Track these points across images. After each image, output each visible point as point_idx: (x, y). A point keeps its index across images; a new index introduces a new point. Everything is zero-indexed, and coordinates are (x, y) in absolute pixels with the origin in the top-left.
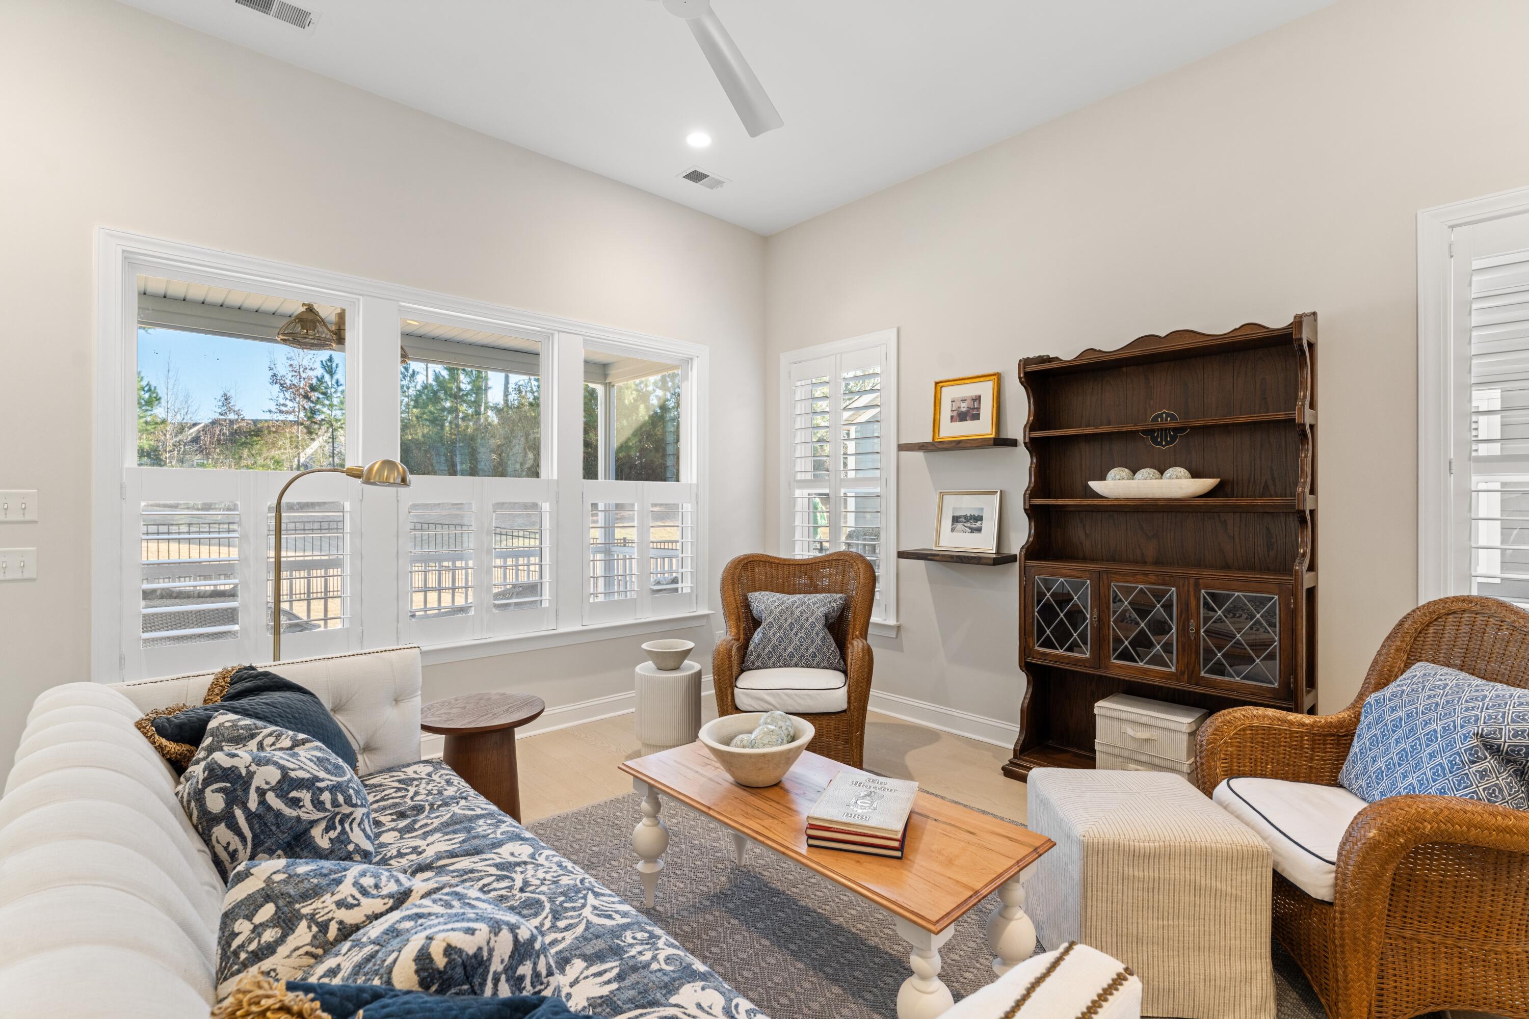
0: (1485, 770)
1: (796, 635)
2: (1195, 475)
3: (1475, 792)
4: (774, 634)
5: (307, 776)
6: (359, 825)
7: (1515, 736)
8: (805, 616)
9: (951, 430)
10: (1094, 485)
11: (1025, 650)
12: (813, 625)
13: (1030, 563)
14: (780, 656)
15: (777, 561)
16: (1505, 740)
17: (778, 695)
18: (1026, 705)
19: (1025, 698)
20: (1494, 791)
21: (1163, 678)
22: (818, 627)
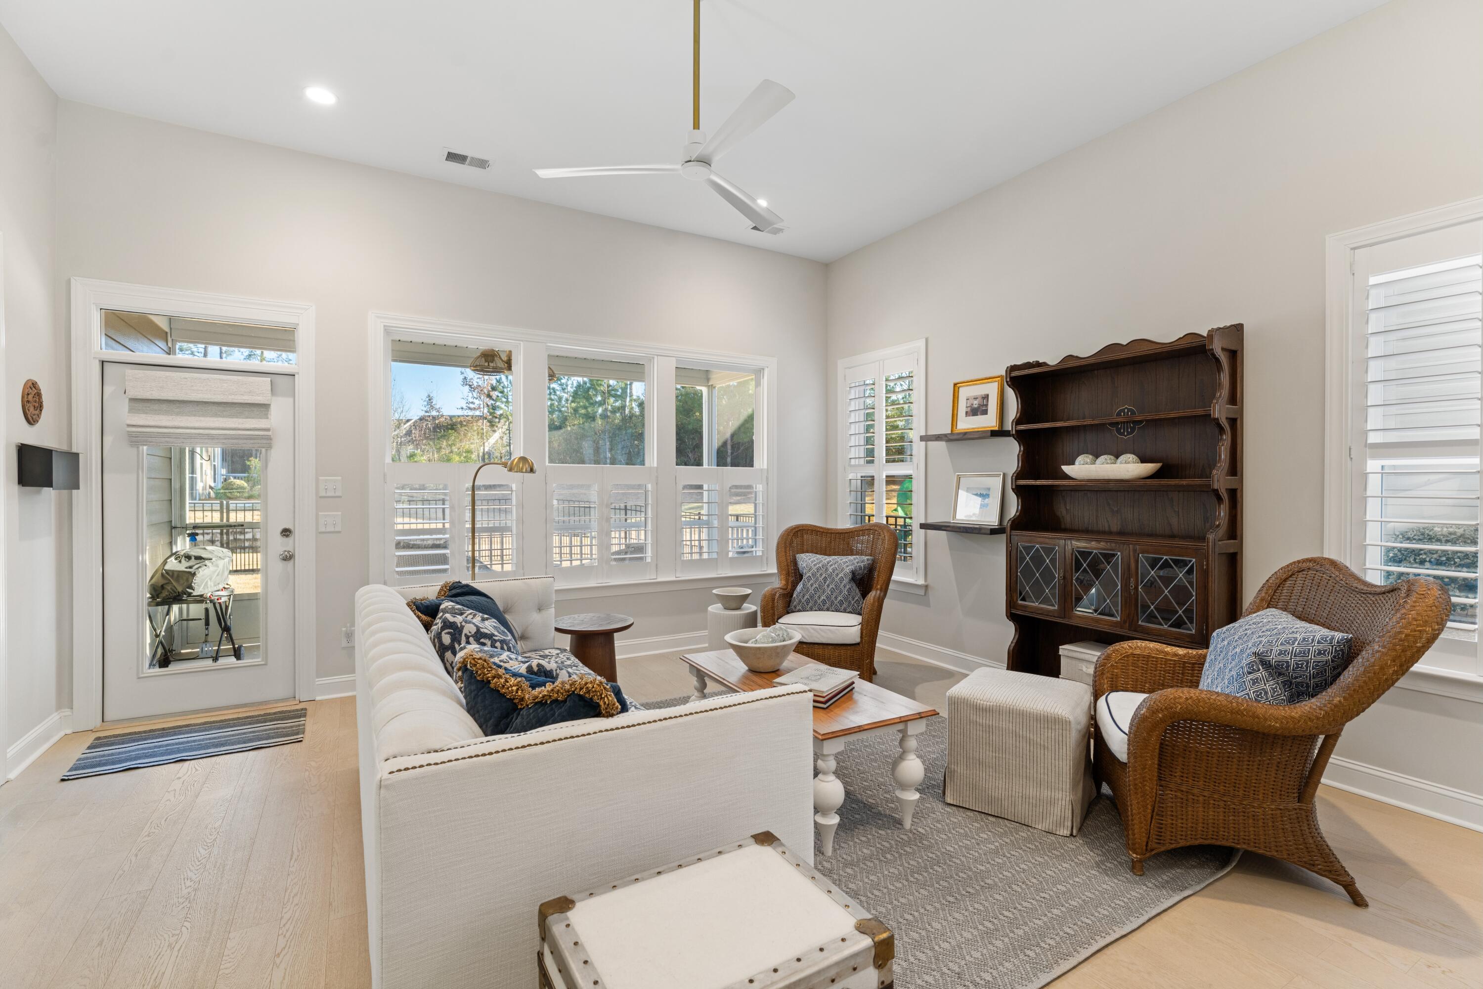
0: (1257, 679)
1: (828, 586)
2: (1143, 460)
3: (1248, 694)
4: (812, 585)
5: (489, 632)
7: (1279, 655)
8: (836, 572)
9: (966, 424)
10: (1065, 468)
11: (1011, 604)
12: (842, 579)
13: (1014, 532)
14: (816, 602)
15: (822, 530)
16: (1273, 658)
17: (807, 629)
18: (1012, 648)
19: (1012, 642)
20: (1261, 693)
21: (1111, 626)
22: (846, 580)
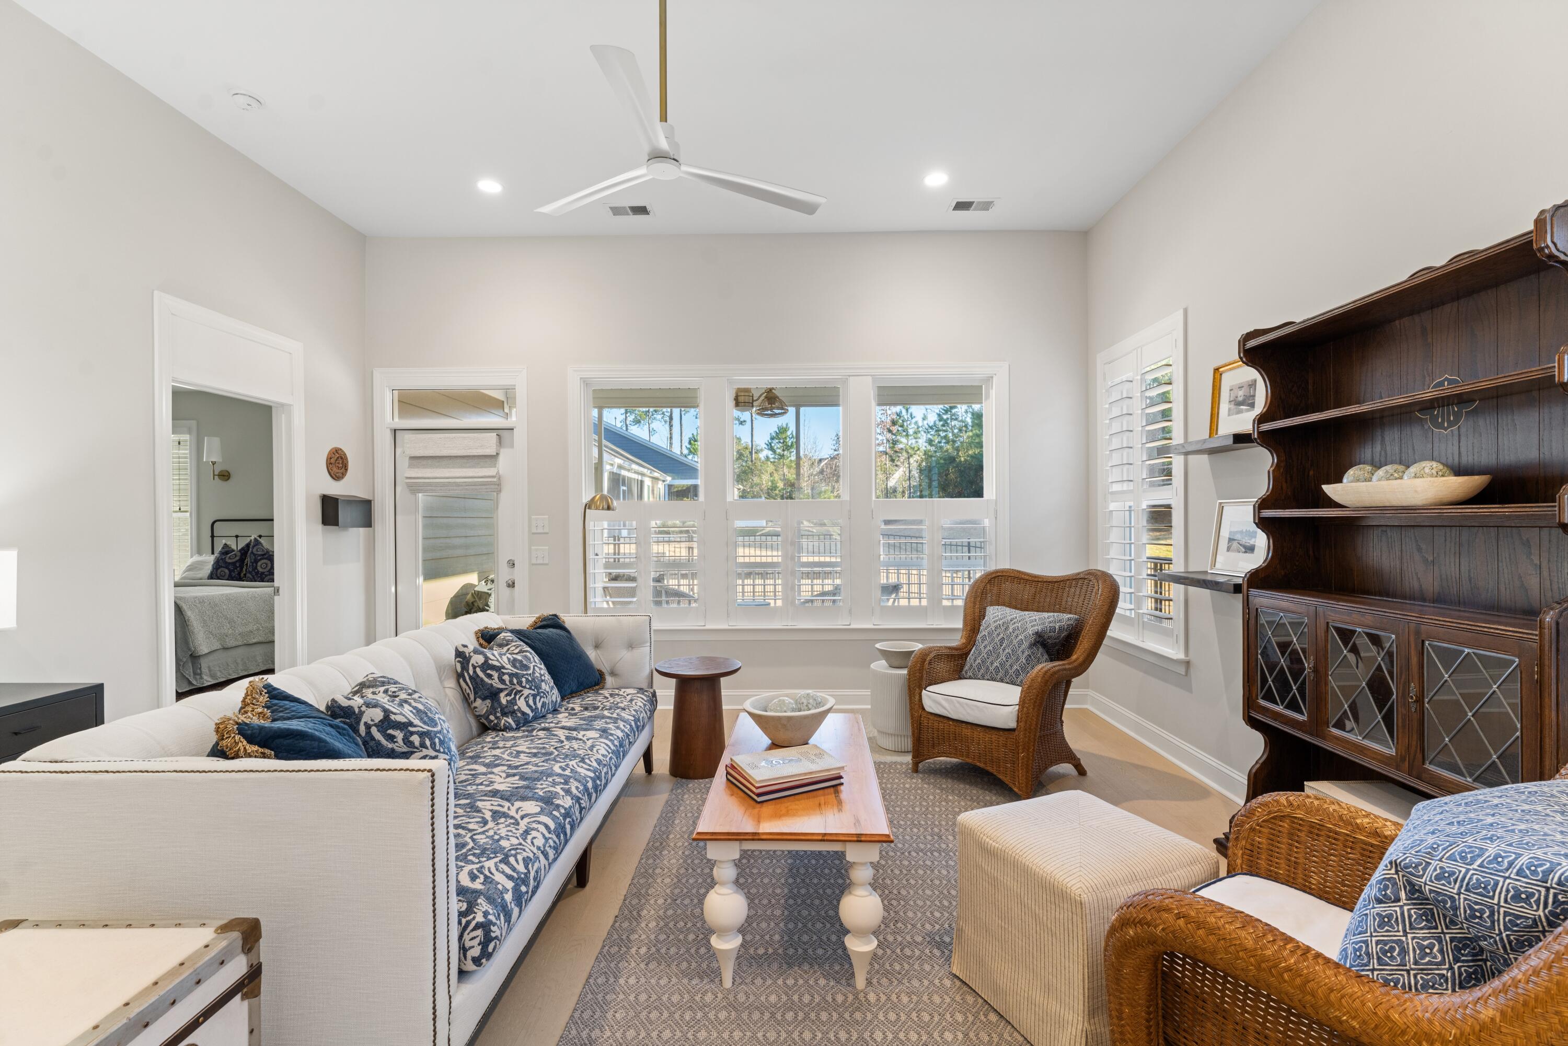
0: (1390, 916)
1: (1004, 650)
3: (1366, 942)
6: (525, 698)
7: (1438, 878)
9: (1229, 424)
10: (1328, 489)
11: (1249, 703)
12: (1021, 643)
13: (1253, 592)
15: (1027, 577)
16: (1427, 882)
18: (1254, 771)
19: (1257, 762)
21: (1380, 761)
22: (1026, 644)
